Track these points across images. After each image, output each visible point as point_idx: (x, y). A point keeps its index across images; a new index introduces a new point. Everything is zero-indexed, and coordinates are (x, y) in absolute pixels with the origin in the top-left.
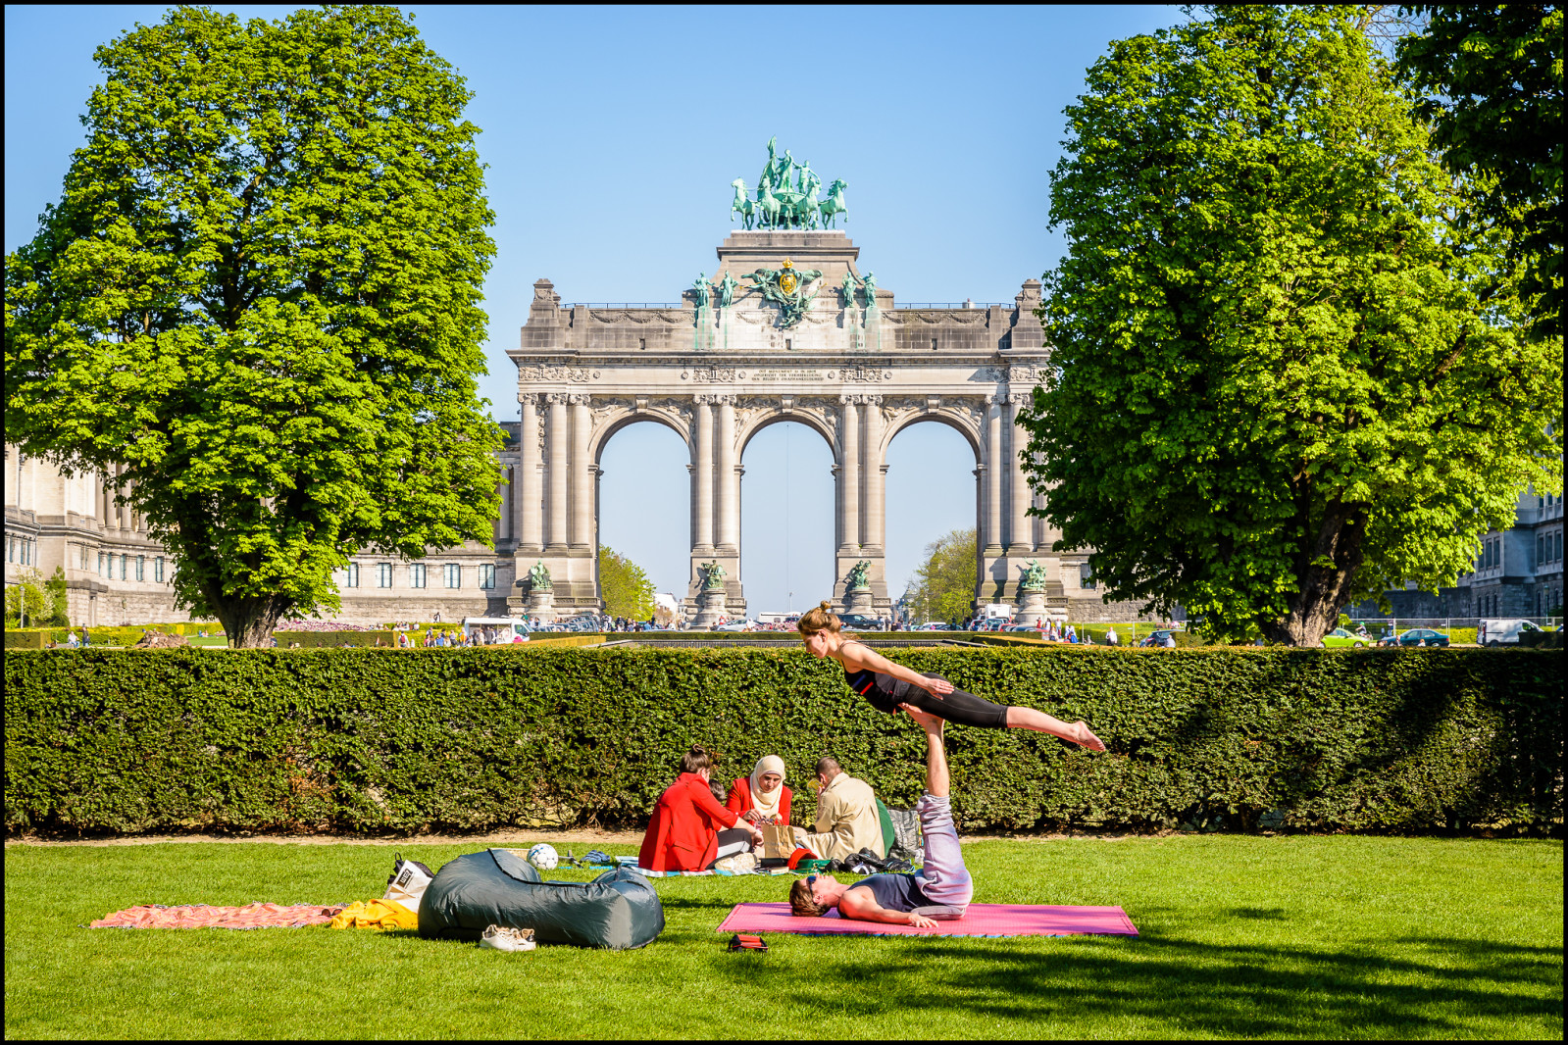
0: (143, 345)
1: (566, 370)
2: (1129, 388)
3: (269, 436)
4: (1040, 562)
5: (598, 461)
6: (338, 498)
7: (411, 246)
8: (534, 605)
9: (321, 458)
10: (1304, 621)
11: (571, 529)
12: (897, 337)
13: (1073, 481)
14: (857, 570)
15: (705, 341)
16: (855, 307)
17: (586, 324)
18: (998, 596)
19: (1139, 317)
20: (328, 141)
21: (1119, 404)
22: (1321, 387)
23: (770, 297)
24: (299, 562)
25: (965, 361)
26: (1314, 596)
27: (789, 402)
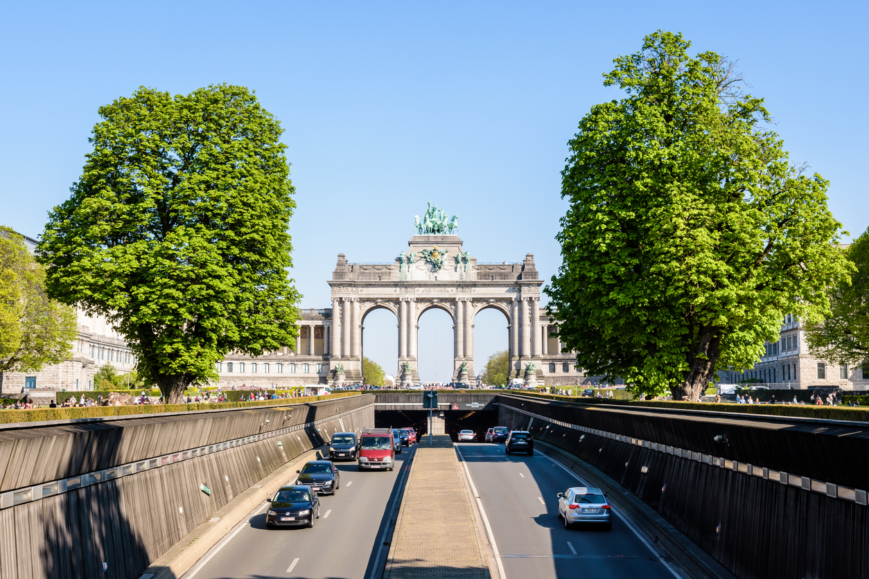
0: (118, 249)
1: (350, 288)
2: (603, 271)
3: (180, 295)
4: (533, 362)
5: (362, 323)
6: (216, 326)
7: (252, 201)
8: (337, 379)
9: (206, 305)
10: (692, 386)
11: (352, 350)
12: (478, 275)
13: (571, 320)
14: (463, 366)
15: (404, 277)
16: (461, 264)
17: (358, 271)
18: (517, 376)
19: (609, 236)
20: (211, 150)
21: (599, 280)
22: (703, 269)
23: (429, 260)
24: (197, 357)
25: (504, 285)
26: (697, 373)
27: (436, 301)
